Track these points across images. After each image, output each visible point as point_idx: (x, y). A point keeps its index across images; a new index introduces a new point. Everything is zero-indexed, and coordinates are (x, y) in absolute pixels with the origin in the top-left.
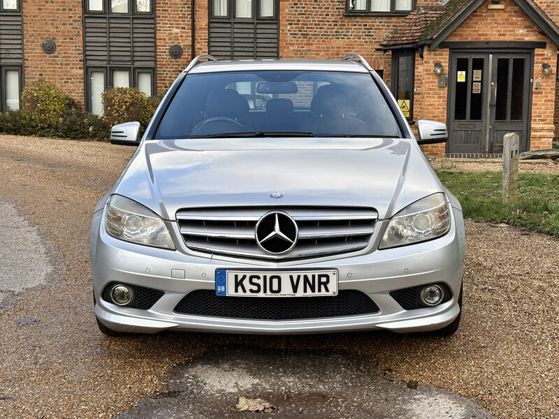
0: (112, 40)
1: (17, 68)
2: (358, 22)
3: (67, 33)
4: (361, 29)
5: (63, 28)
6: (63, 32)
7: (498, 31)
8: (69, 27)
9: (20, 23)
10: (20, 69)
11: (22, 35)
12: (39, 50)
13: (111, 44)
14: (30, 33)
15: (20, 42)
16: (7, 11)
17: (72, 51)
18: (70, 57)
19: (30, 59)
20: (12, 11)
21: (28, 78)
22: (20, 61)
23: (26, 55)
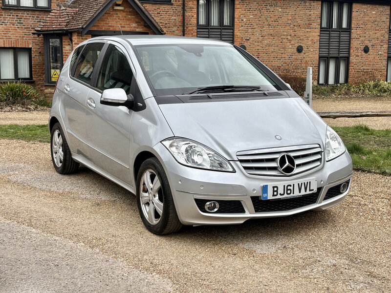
2: (12, 13)
4: (15, 18)
7: (121, 24)
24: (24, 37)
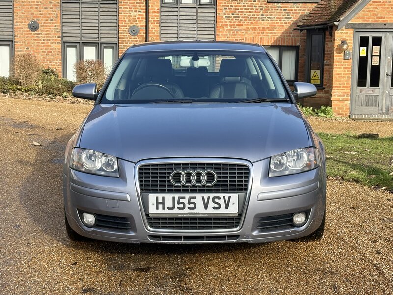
0: (83, 21)
1: (8, 43)
2: (280, 7)
3: (48, 16)
4: (282, 13)
5: (44, 11)
6: (45, 14)
8: (50, 11)
9: (11, 7)
11: (13, 17)
12: (27, 29)
13: (83, 24)
14: (19, 16)
15: (11, 22)
17: (52, 30)
18: (50, 34)
19: (18, 36)
21: (18, 51)
22: (11, 37)
23: (16, 33)
24: (291, 33)
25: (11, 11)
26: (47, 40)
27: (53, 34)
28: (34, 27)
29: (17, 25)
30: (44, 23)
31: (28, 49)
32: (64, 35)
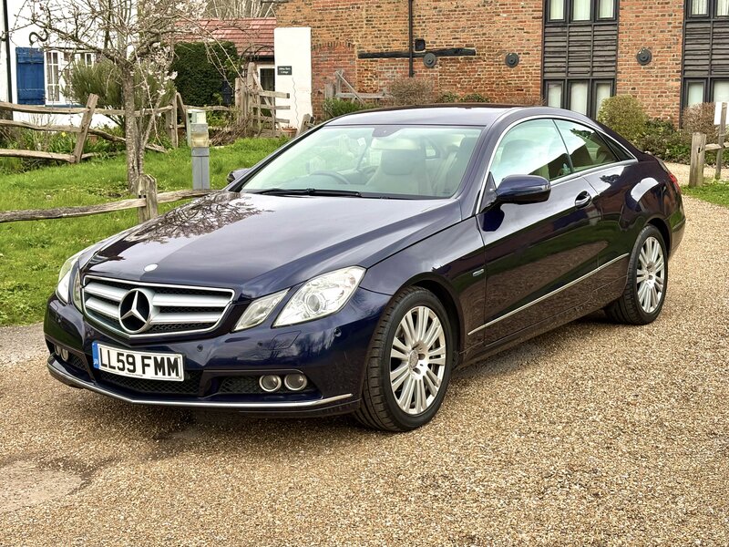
0: (714, 47)
1: (609, 82)
3: (665, 42)
5: (660, 36)
6: (662, 40)
8: (667, 35)
9: (615, 33)
10: (612, 82)
11: (616, 45)
12: (634, 61)
13: (714, 52)
14: (625, 43)
15: (614, 53)
16: (603, 20)
17: (669, 61)
18: (666, 68)
19: (622, 71)
20: (608, 20)
21: (620, 93)
22: (613, 74)
23: (619, 68)
25: (615, 37)
26: (661, 76)
27: (671, 68)
28: (644, 59)
29: (622, 57)
30: (659, 52)
31: (634, 89)
32: (686, 68)
